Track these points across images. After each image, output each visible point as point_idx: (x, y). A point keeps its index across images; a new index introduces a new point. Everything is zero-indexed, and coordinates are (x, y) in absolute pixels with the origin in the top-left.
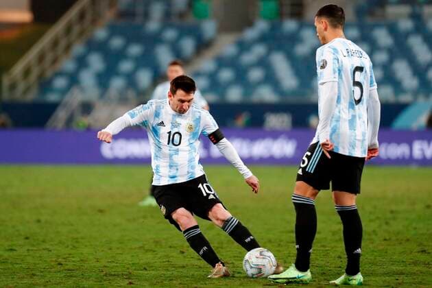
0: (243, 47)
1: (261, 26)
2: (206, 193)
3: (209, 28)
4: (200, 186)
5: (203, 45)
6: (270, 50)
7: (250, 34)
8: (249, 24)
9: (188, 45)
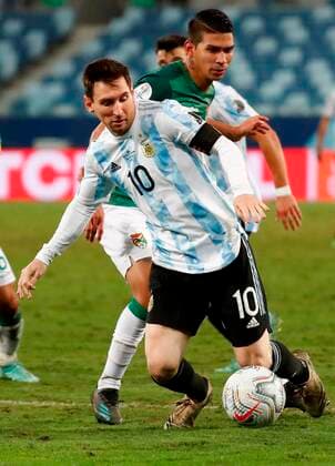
0: (110, 43)
1: (133, 15)
2: (245, 313)
3: (64, 18)
4: (237, 295)
5: (56, 42)
6: (145, 48)
7: (119, 26)
8: (118, 13)
9: (36, 41)
